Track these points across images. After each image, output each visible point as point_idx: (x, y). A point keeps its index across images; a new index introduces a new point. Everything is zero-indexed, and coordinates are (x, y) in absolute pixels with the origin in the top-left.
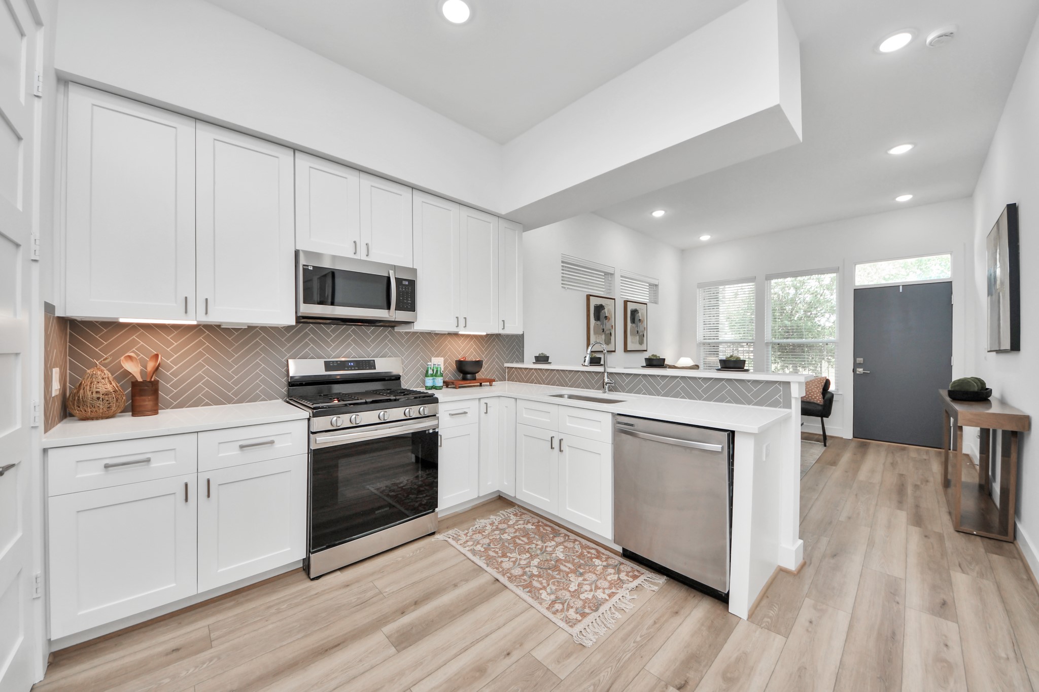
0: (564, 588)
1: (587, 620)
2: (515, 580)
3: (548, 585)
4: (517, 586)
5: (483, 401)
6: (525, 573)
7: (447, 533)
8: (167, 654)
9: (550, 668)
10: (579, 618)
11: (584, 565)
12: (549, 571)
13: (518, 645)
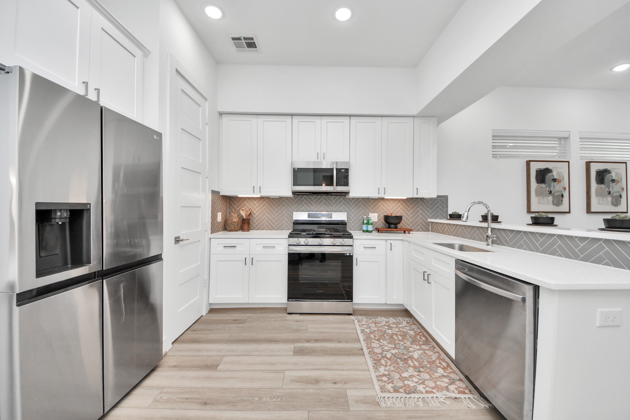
0: (398, 372)
1: (395, 395)
2: (372, 354)
3: (390, 366)
4: (370, 357)
5: (389, 242)
6: (381, 354)
7: (358, 317)
8: (233, 321)
9: (349, 401)
10: (392, 390)
11: (428, 368)
12: (399, 360)
13: (344, 383)
